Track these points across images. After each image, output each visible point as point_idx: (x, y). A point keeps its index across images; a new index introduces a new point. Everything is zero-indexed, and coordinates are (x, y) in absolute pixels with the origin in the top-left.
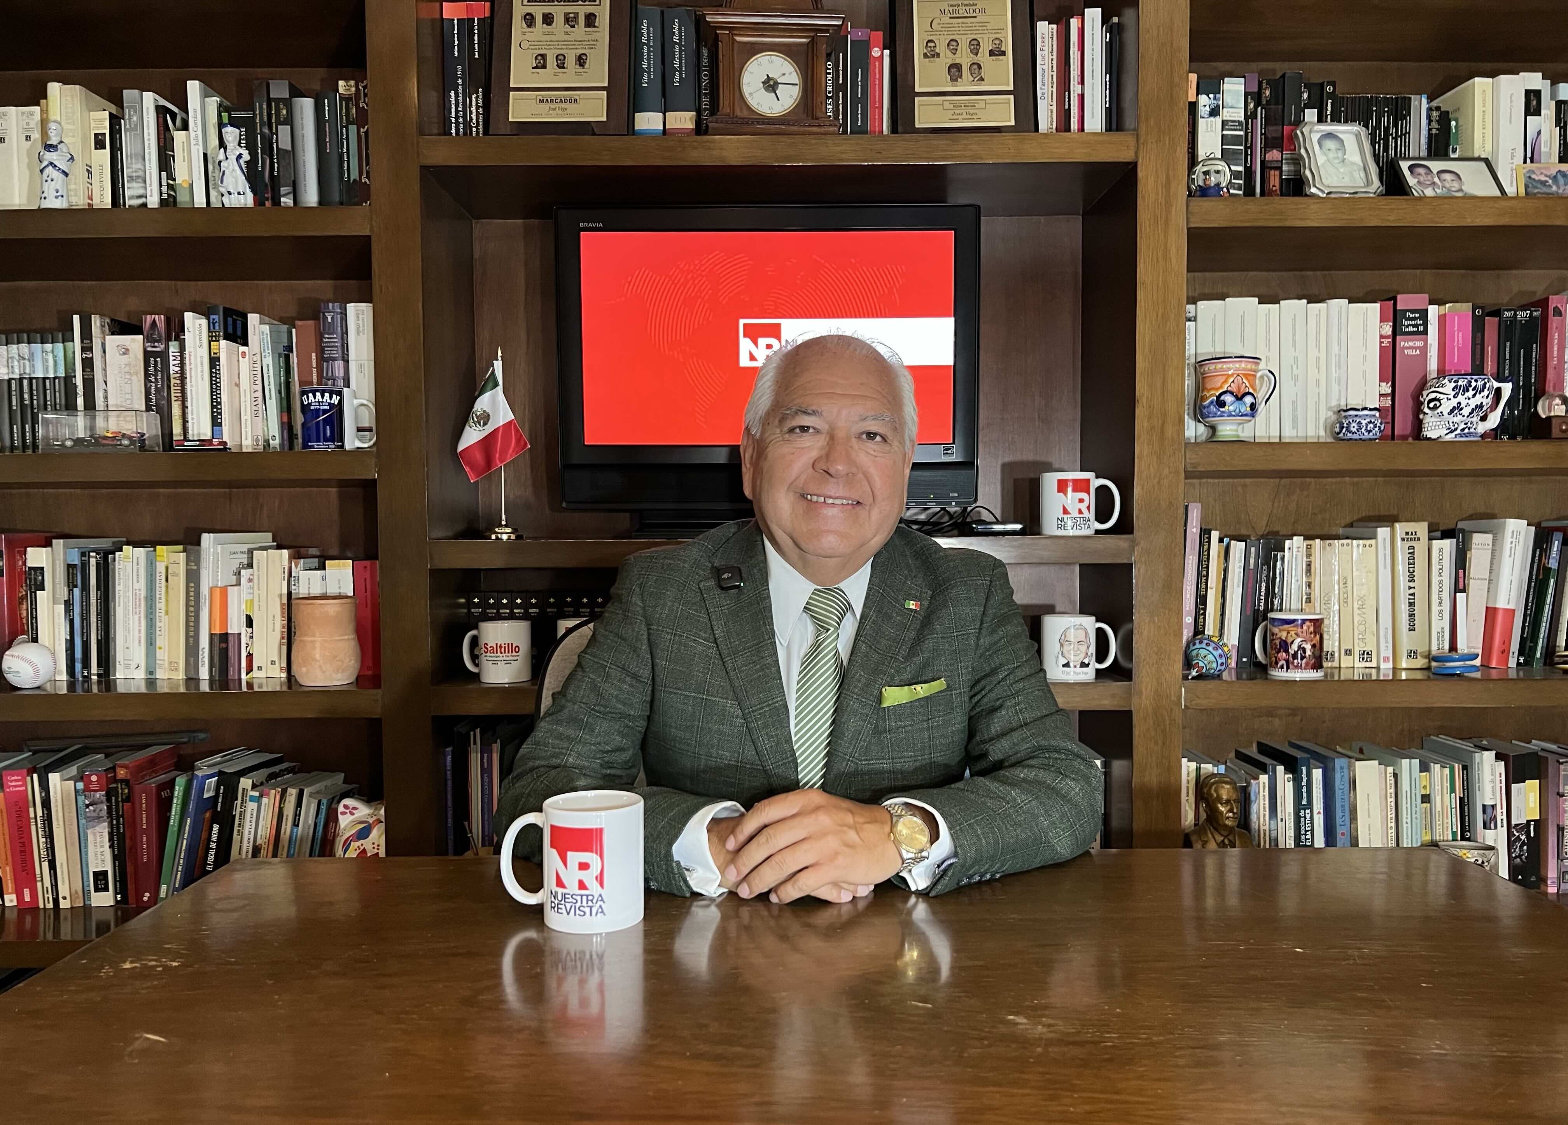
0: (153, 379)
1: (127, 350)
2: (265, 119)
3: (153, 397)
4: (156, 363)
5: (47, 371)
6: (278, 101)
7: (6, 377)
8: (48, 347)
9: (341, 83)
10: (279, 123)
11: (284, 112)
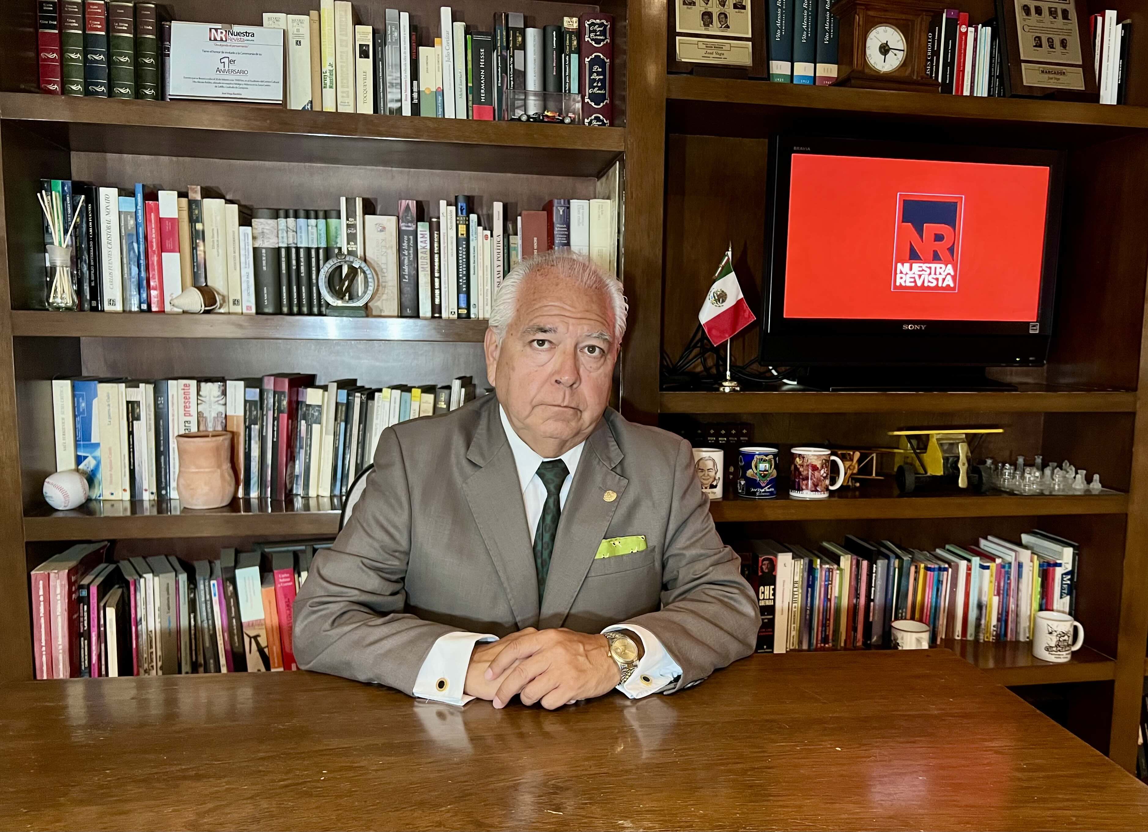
0: (406, 253)
1: (384, 228)
2: (505, 44)
3: (406, 268)
4: (409, 240)
5: (313, 242)
6: (515, 29)
7: (277, 246)
8: (313, 222)
9: (566, 19)
10: (515, 48)
11: (520, 39)
